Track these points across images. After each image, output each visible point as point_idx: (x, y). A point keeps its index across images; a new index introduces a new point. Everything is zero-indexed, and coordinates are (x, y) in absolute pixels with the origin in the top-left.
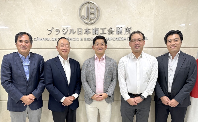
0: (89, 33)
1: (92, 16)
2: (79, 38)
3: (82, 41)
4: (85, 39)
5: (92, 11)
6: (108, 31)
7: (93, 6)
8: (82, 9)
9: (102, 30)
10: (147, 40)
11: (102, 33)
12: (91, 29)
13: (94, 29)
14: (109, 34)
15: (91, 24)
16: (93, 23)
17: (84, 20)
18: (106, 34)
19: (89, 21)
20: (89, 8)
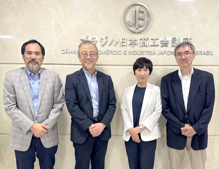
0: (135, 45)
1: (141, 22)
2: (123, 51)
3: (126, 55)
4: (130, 53)
5: (141, 15)
6: (161, 42)
7: (141, 9)
8: (127, 13)
9: (152, 41)
10: (213, 55)
11: (152, 45)
12: (139, 39)
13: (142, 39)
14: (162, 46)
15: (139, 33)
16: (142, 32)
17: (129, 27)
18: (157, 46)
19: (137, 29)
20: (137, 12)
